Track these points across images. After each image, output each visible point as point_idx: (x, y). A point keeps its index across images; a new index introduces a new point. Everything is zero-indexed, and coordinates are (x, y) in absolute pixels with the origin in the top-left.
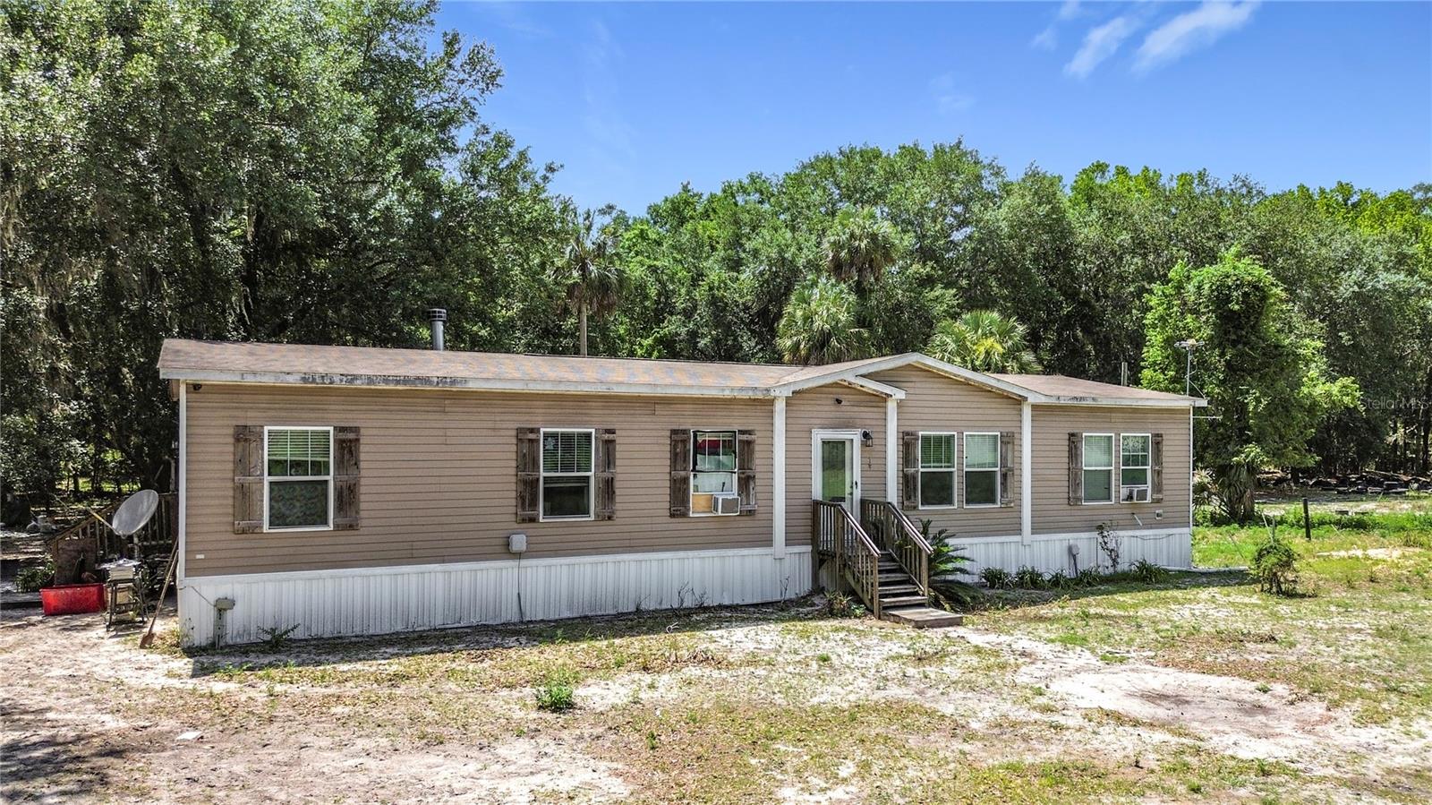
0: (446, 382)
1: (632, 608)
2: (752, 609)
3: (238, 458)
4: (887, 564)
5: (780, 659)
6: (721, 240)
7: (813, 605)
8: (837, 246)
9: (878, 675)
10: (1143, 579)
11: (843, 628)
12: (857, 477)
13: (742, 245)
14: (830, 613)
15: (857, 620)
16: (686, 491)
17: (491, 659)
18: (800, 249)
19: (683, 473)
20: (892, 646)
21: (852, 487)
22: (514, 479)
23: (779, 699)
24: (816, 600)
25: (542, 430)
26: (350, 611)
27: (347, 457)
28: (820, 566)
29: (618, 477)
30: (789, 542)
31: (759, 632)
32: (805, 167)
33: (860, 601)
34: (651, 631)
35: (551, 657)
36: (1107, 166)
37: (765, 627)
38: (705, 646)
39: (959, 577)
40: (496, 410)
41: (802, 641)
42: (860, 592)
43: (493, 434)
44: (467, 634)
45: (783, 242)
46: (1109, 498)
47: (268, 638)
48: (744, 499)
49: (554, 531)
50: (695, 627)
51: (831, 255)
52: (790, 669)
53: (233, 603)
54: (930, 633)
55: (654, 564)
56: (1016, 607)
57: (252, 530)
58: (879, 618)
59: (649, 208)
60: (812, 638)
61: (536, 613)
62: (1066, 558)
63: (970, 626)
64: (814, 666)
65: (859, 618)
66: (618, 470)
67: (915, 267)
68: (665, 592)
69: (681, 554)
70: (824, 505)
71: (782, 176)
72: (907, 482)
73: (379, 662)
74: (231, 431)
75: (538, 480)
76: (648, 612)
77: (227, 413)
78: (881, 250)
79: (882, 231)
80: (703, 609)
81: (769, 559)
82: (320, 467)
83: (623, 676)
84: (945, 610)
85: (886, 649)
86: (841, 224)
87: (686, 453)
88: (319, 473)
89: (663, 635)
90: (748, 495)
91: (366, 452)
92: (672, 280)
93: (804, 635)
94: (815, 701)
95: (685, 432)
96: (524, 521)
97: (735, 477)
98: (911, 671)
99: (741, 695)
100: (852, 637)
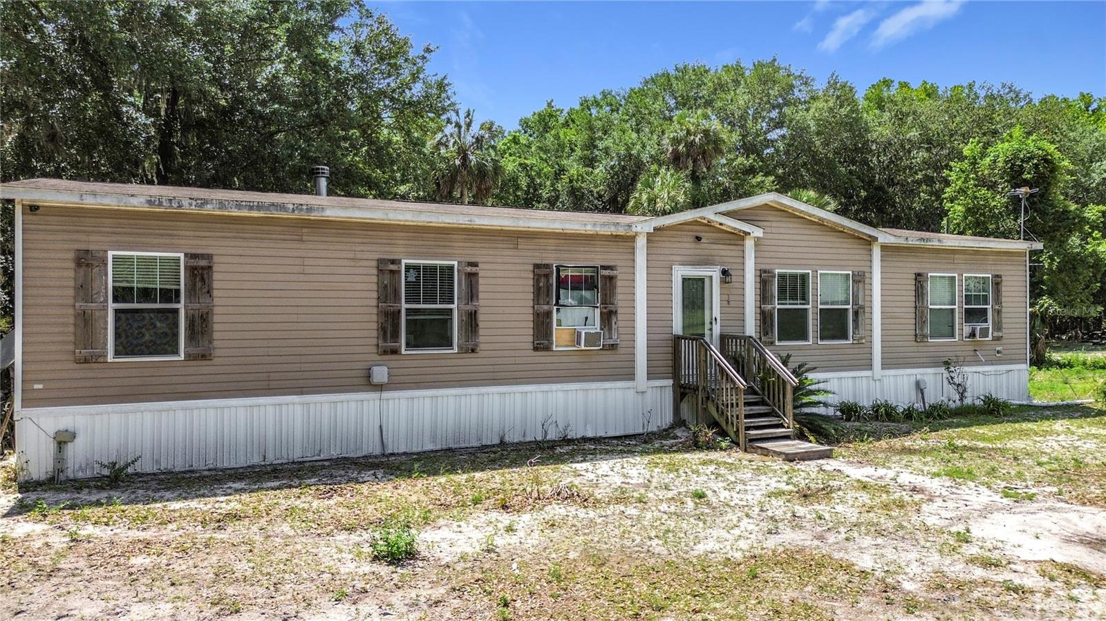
0: (302, 210)
1: (496, 441)
2: (615, 442)
3: (80, 283)
4: (750, 397)
5: (651, 495)
6: (579, 143)
7: (675, 437)
8: (675, 141)
9: (764, 514)
10: (991, 412)
11: (711, 461)
12: (716, 312)
13: (596, 147)
14: (696, 445)
15: (723, 453)
16: (549, 325)
17: (340, 495)
18: (644, 146)
19: (546, 307)
20: (769, 481)
21: (711, 323)
22: (375, 311)
23: (657, 546)
24: (679, 432)
25: (404, 262)
26: (203, 444)
27: (199, 284)
28: (681, 400)
29: (481, 310)
30: (651, 376)
31: (625, 466)
32: (646, 82)
33: (724, 434)
34: (514, 463)
35: (405, 493)
36: (892, 82)
37: (631, 460)
38: (569, 480)
39: (821, 410)
40: (357, 240)
41: (671, 475)
42: (723, 424)
43: (352, 264)
44: (323, 467)
45: (630, 141)
46: (953, 336)
47: (106, 472)
48: (607, 333)
49: (415, 363)
50: (560, 459)
51: (671, 149)
52: (664, 507)
53: (73, 436)
54: (802, 466)
55: (518, 397)
56: (879, 439)
57: (92, 359)
58: (746, 451)
59: (521, 121)
60: (681, 472)
61: (398, 445)
62: (913, 393)
63: (841, 459)
64: (690, 504)
65: (725, 450)
66: (481, 302)
67: (740, 160)
68: (528, 425)
69: (545, 387)
70: (685, 339)
71: (628, 90)
72: (765, 318)
73: (218, 499)
74: (71, 255)
75: (399, 311)
76: (513, 444)
77: (66, 237)
78: (712, 144)
79: (713, 127)
80: (566, 441)
81: (631, 393)
82: (170, 295)
83: (479, 517)
84: (810, 442)
85: (763, 483)
86: (679, 123)
87: (549, 287)
88: (169, 301)
89: (525, 469)
90: (610, 329)
91: (219, 280)
92: (539, 175)
93: (672, 468)
94: (701, 548)
95: (548, 266)
96: (385, 353)
97: (598, 312)
98: (801, 510)
99: (613, 540)
100: (723, 471)
